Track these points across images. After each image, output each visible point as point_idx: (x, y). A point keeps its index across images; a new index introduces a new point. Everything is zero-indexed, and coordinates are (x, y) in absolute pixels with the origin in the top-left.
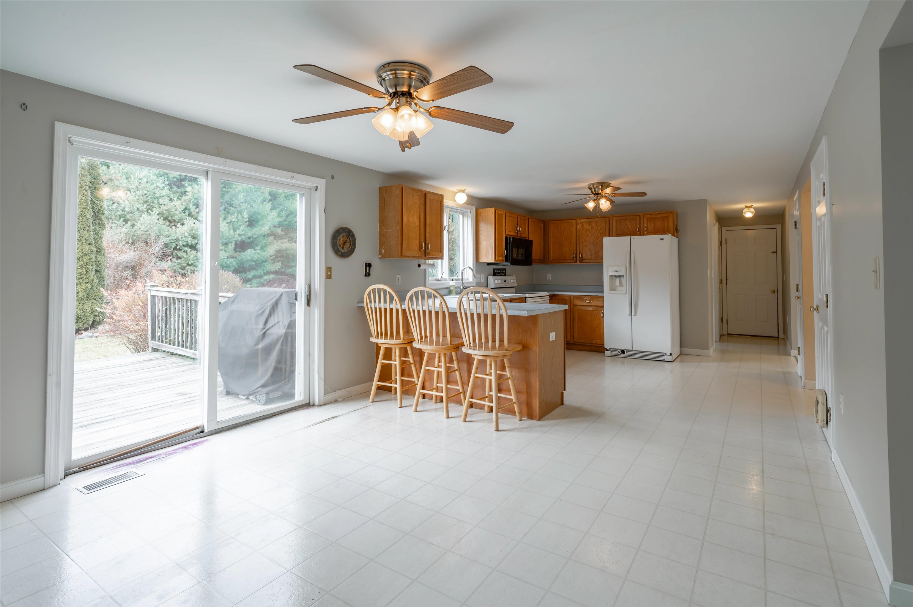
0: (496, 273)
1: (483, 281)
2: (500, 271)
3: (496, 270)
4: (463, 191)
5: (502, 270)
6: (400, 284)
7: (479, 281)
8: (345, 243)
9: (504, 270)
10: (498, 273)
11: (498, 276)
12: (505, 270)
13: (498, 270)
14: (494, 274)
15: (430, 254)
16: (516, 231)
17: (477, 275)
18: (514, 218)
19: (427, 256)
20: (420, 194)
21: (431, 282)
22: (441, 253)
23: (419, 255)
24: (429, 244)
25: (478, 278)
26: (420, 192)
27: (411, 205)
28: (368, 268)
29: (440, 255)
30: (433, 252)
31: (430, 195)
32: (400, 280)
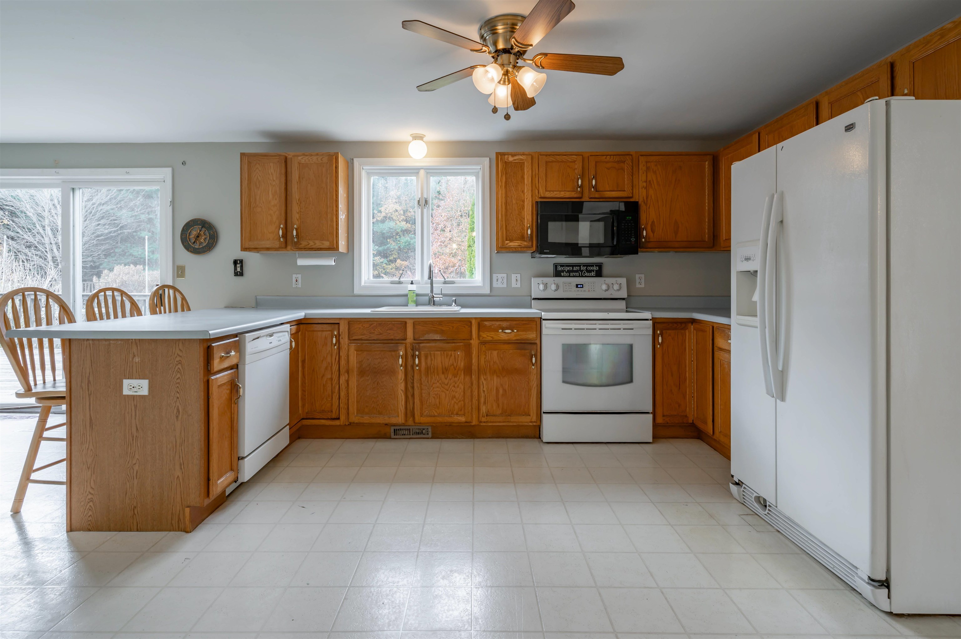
0: (563, 271)
1: (519, 285)
2: (575, 269)
3: (561, 266)
4: (419, 137)
5: (584, 266)
6: (300, 286)
7: (505, 286)
8: (198, 237)
9: (592, 266)
10: (569, 272)
11: (569, 276)
12: (600, 266)
13: (566, 266)
14: (558, 274)
15: (301, 244)
16: (577, 189)
17: (500, 276)
18: (571, 162)
19: (289, 247)
20: (277, 160)
21: (366, 284)
22: (328, 241)
23: (278, 246)
24: (297, 230)
25: (500, 280)
26: (278, 157)
27: (259, 177)
28: (238, 265)
29: (326, 244)
30: (310, 240)
31: (300, 158)
32: (300, 280)
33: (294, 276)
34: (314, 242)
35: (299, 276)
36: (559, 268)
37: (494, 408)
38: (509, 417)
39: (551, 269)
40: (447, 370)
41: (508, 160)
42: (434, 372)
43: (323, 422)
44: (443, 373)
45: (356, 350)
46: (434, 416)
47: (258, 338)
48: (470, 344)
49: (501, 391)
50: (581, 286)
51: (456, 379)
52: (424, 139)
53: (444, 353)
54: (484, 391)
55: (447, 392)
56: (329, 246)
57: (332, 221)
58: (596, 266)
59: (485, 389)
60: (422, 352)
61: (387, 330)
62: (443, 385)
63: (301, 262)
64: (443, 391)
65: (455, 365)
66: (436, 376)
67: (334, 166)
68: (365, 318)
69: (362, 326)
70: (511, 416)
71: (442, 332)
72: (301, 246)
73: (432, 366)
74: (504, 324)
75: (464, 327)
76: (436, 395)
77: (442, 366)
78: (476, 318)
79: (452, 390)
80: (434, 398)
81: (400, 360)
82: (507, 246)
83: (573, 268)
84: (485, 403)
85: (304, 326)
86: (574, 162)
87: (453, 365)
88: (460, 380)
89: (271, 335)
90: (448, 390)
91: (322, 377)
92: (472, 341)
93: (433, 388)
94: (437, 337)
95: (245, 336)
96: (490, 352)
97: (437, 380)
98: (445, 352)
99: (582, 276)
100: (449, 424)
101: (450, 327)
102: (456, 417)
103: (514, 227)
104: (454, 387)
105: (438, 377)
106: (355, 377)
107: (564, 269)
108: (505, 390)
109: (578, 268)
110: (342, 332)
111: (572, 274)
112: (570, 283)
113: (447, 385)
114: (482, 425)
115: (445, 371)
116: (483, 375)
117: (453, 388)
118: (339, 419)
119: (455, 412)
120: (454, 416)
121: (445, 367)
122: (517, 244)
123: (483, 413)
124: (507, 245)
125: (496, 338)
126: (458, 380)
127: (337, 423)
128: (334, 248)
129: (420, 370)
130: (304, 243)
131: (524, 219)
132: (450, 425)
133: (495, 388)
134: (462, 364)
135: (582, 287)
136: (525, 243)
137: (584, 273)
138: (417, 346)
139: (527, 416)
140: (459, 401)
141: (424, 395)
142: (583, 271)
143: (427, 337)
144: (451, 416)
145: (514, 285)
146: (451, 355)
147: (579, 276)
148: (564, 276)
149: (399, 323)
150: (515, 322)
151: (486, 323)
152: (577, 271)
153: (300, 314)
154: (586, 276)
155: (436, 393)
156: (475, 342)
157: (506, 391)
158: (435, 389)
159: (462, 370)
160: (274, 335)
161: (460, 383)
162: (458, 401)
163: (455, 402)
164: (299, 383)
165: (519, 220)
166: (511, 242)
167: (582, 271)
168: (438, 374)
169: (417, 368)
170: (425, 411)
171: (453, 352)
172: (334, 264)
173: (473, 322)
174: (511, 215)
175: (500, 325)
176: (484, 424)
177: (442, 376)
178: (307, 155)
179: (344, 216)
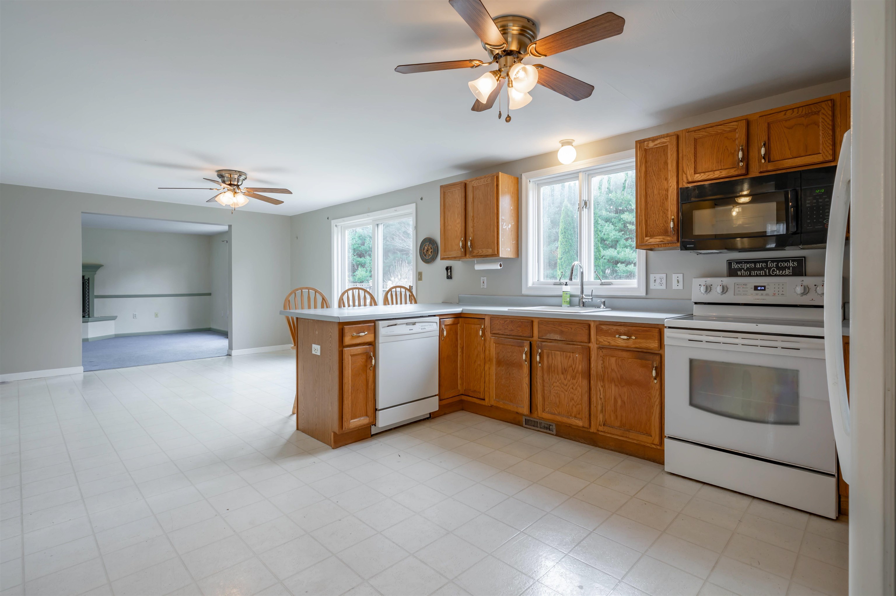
0: (740, 270)
1: (681, 287)
2: (758, 266)
3: (737, 263)
4: (569, 143)
5: (773, 262)
6: (485, 287)
7: (664, 287)
8: (428, 250)
9: (787, 261)
10: (749, 270)
11: (750, 275)
12: (799, 260)
13: (745, 262)
14: (732, 273)
15: (474, 253)
16: (738, 164)
17: (658, 276)
18: (730, 131)
19: (468, 256)
20: (460, 187)
21: (534, 286)
22: (491, 249)
23: (460, 255)
24: (471, 241)
25: (658, 281)
26: (460, 185)
27: (450, 202)
28: (449, 271)
29: (490, 251)
30: (480, 249)
31: (473, 182)
32: (485, 282)
33: (482, 278)
34: (482, 250)
35: (485, 278)
36: (735, 266)
37: (612, 418)
38: (627, 432)
39: (724, 268)
40: (566, 371)
41: (648, 147)
42: (554, 371)
43: (475, 400)
44: (563, 373)
45: (495, 343)
46: (554, 414)
47: (396, 325)
48: (589, 348)
49: (619, 402)
50: (763, 288)
51: (575, 381)
52: (573, 144)
53: (563, 354)
54: (601, 398)
55: (567, 393)
56: (492, 253)
57: (494, 231)
58: (793, 261)
59: (602, 396)
60: (545, 351)
61: (517, 327)
62: (562, 385)
63: (478, 267)
64: (562, 391)
65: (574, 367)
66: (556, 374)
67: (495, 184)
68: (502, 316)
69: (499, 322)
70: (629, 432)
71: (562, 333)
72: (474, 254)
73: (553, 364)
74: (622, 329)
75: (582, 329)
76: (556, 394)
77: (562, 366)
78: (594, 321)
79: (571, 392)
80: (554, 396)
81: (524, 356)
82: (646, 243)
83: (755, 265)
84: (602, 411)
85: (463, 319)
86: (735, 130)
87: (571, 366)
88: (578, 383)
89: (414, 324)
90: (567, 391)
91: (475, 362)
92: (590, 345)
93: (554, 387)
94: (557, 337)
95: (379, 323)
96: (608, 358)
97: (557, 380)
98: (565, 353)
99: (770, 275)
100: (568, 425)
101: (569, 328)
102: (573, 419)
103: (655, 220)
104: (573, 389)
105: (558, 377)
106: (494, 366)
107: (741, 266)
108: (623, 402)
109: (764, 265)
110: (486, 326)
111: (753, 273)
112: (746, 285)
113: (566, 386)
114: (600, 433)
115: (564, 371)
116: (600, 382)
117: (571, 390)
118: (484, 400)
119: (573, 415)
120: (572, 418)
121: (565, 369)
122: (658, 240)
123: (600, 421)
124: (646, 241)
125: (613, 343)
126: (576, 383)
127: (482, 402)
128: (494, 255)
129: (542, 367)
130: (476, 252)
131: (668, 210)
132: (570, 426)
133: (613, 398)
134: (580, 367)
135: (764, 290)
136: (669, 238)
137: (774, 270)
138: (540, 345)
139: (648, 436)
140: (578, 404)
141: (546, 392)
142: (771, 268)
143: (549, 336)
144: (569, 418)
145: (675, 286)
146: (570, 357)
147: (766, 275)
148: (741, 276)
149: (526, 321)
150: (634, 328)
151: (603, 327)
152: (762, 269)
153: (458, 310)
154: (776, 275)
155: (556, 392)
156: (593, 346)
157: (625, 403)
158: (555, 388)
159: (580, 373)
160: (417, 324)
161: (578, 386)
162: (576, 403)
163: (573, 405)
164: (458, 365)
165: (661, 212)
166: (651, 238)
167: (769, 269)
168: (558, 374)
169: (540, 365)
170: (547, 408)
171: (571, 354)
172: (499, 268)
173: (592, 325)
174: (653, 207)
175: (617, 330)
176: (602, 434)
177: (562, 377)
178: (478, 179)
179: (510, 226)
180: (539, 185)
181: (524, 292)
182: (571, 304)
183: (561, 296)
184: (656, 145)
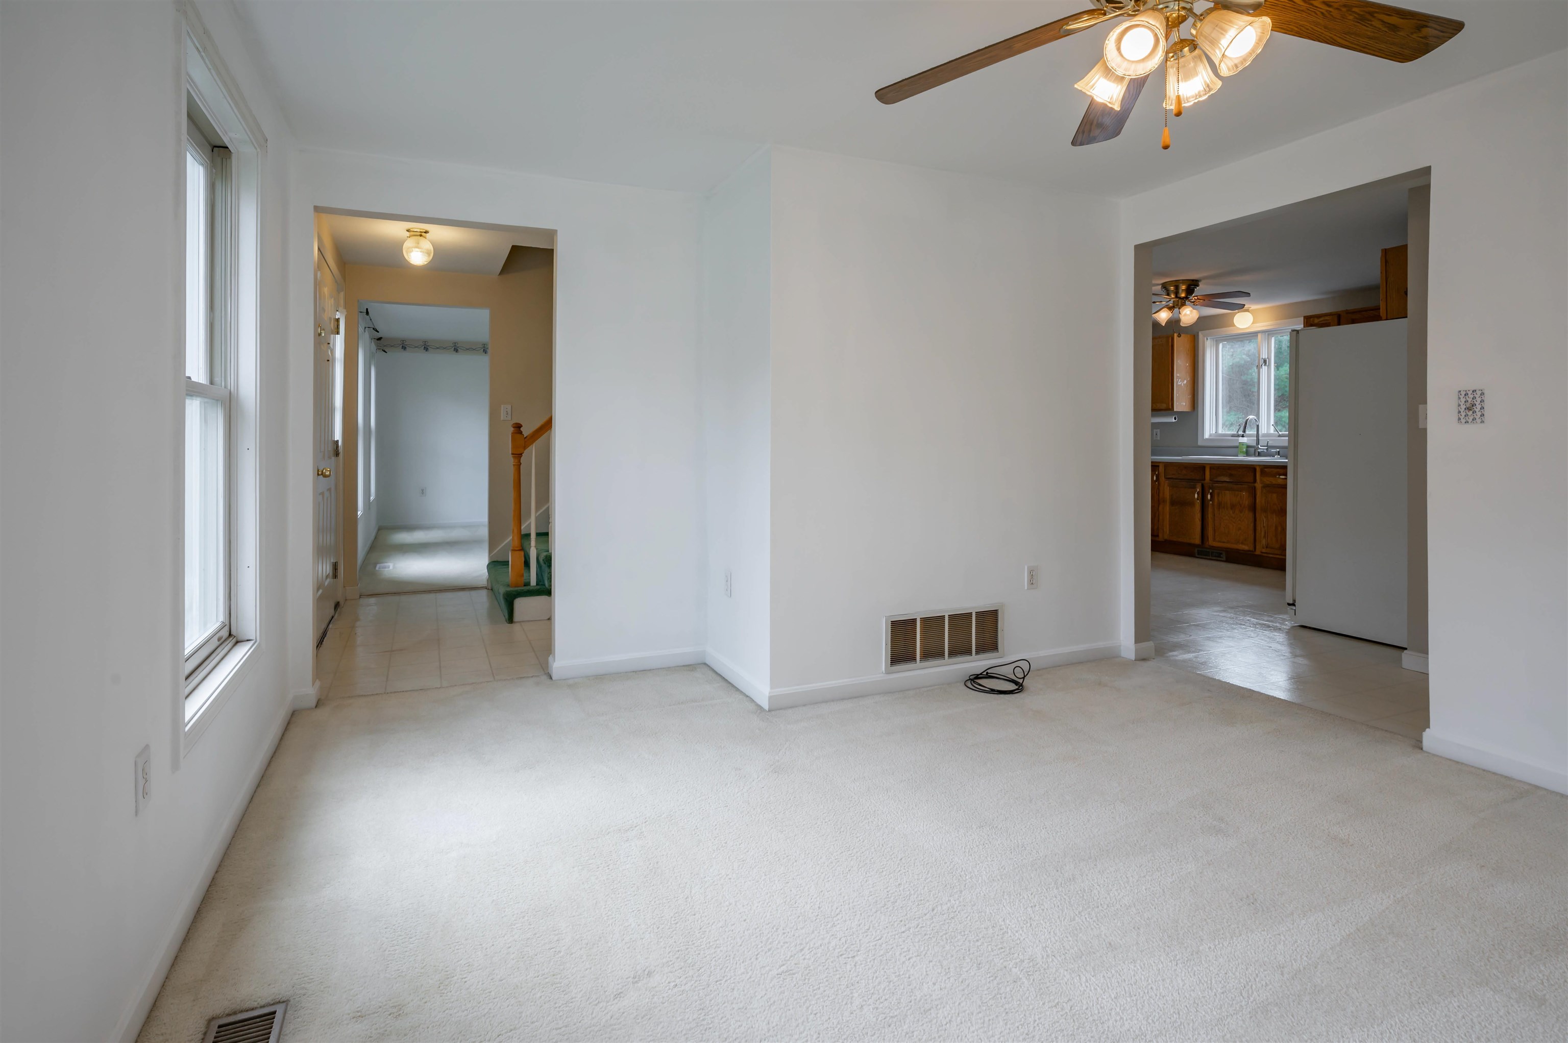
21: (1211, 437)
22: (1166, 404)
29: (1164, 406)
32: (1159, 434)
33: (1155, 431)
35: (1158, 431)
37: (1273, 541)
42: (1223, 506)
44: (1232, 509)
45: (1170, 488)
46: (1224, 542)
48: (1255, 487)
51: (1242, 514)
53: (1232, 492)
54: (1264, 527)
56: (1166, 407)
57: (1169, 388)
59: (1265, 525)
60: (1216, 491)
61: (1191, 473)
62: (1231, 518)
64: (1231, 523)
65: (1241, 503)
66: (1225, 510)
67: (1171, 345)
69: (1174, 469)
71: (1231, 475)
73: (1222, 502)
74: (1281, 471)
75: (1250, 472)
77: (1231, 503)
78: (1260, 465)
79: (1239, 524)
80: (1224, 527)
81: (1196, 496)
84: (1265, 537)
87: (1239, 502)
88: (1245, 515)
90: (1235, 523)
92: (1256, 485)
93: (1223, 520)
94: (1227, 479)
96: (1270, 494)
97: (1226, 514)
98: (1234, 492)
100: (1235, 551)
101: (1237, 472)
102: (1241, 545)
104: (1240, 520)
105: (1227, 512)
106: (1169, 507)
110: (1161, 472)
113: (1235, 518)
114: (1262, 555)
115: (1233, 507)
116: (1263, 513)
118: (1158, 537)
119: (1240, 542)
121: (1233, 505)
123: (1262, 544)
125: (1274, 482)
128: (1169, 409)
129: (1213, 504)
132: (1238, 551)
133: (1273, 525)
134: (1247, 502)
138: (1211, 486)
140: (1244, 533)
141: (1216, 525)
143: (1219, 479)
144: (1237, 545)
146: (1238, 495)
151: (1266, 470)
155: (1225, 524)
156: (1258, 485)
158: (1225, 521)
159: (1246, 508)
161: (1244, 518)
163: (1241, 533)
168: (1227, 509)
169: (1211, 502)
170: (1217, 538)
171: (1239, 492)
172: (1174, 421)
173: (1258, 469)
175: (1278, 471)
176: (1266, 555)
177: (1231, 511)
179: (1185, 382)
180: (1217, 342)
181: (1200, 443)
182: (1247, 454)
183: (1237, 447)
184: (1321, 321)
